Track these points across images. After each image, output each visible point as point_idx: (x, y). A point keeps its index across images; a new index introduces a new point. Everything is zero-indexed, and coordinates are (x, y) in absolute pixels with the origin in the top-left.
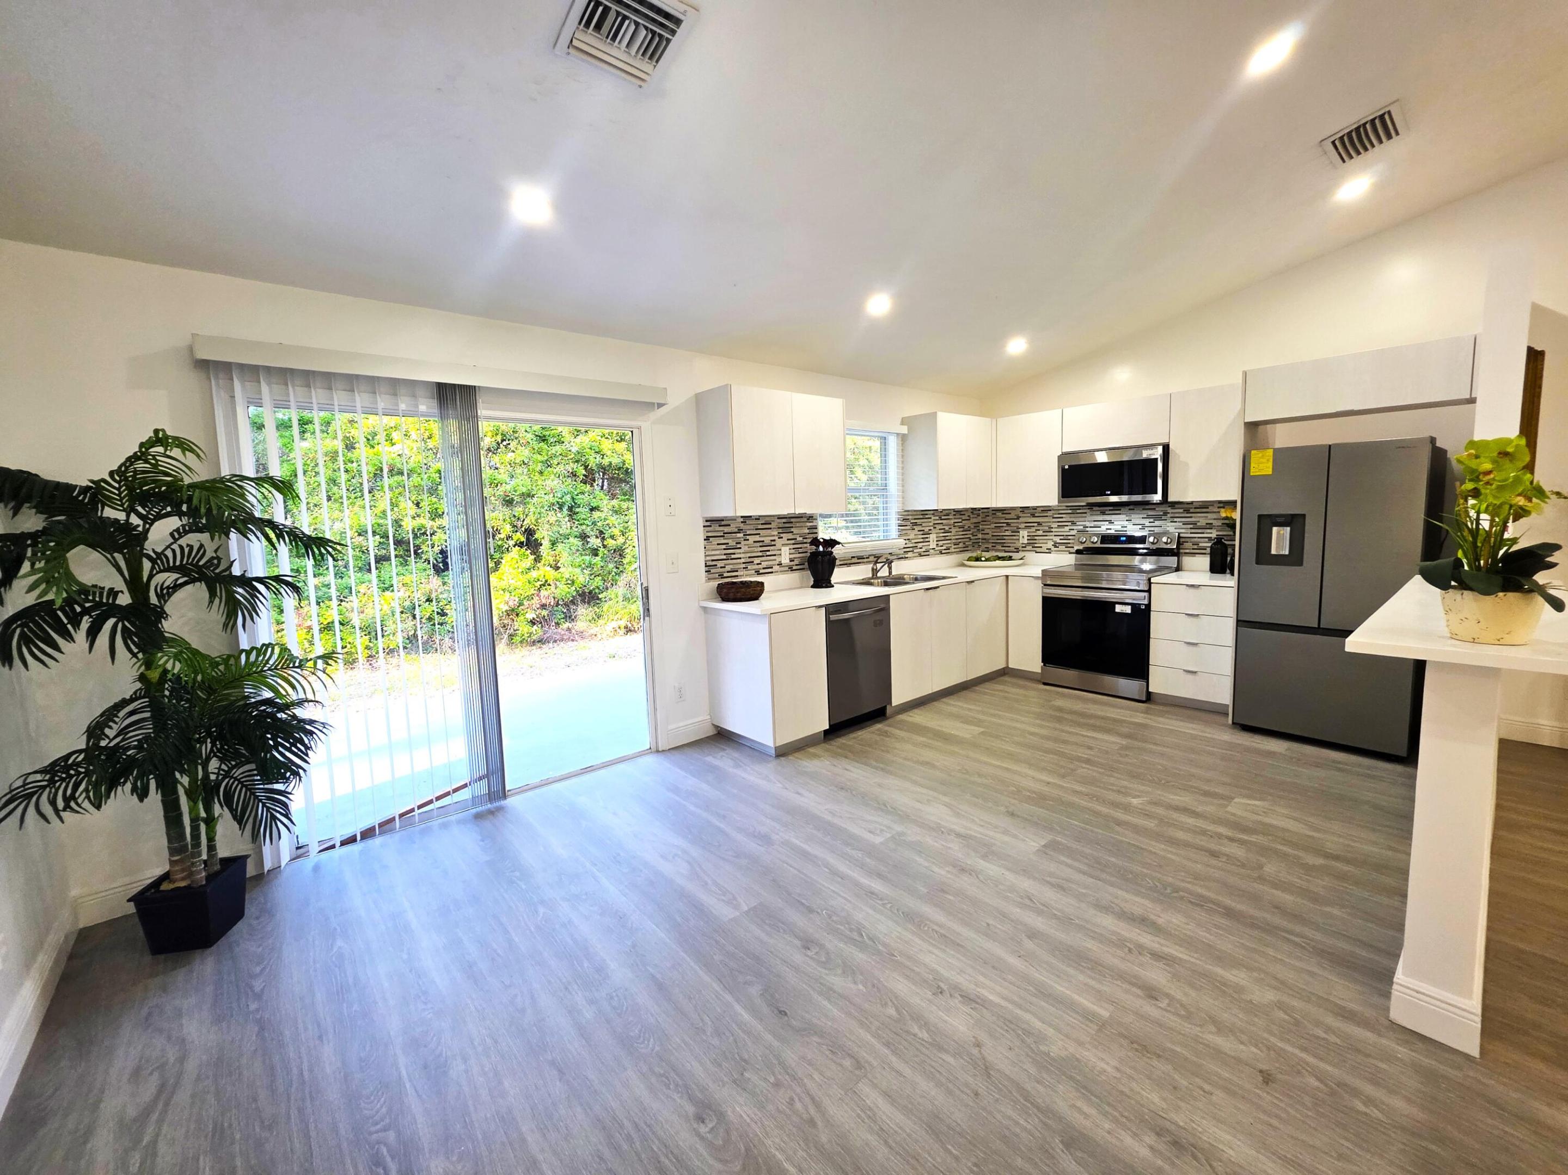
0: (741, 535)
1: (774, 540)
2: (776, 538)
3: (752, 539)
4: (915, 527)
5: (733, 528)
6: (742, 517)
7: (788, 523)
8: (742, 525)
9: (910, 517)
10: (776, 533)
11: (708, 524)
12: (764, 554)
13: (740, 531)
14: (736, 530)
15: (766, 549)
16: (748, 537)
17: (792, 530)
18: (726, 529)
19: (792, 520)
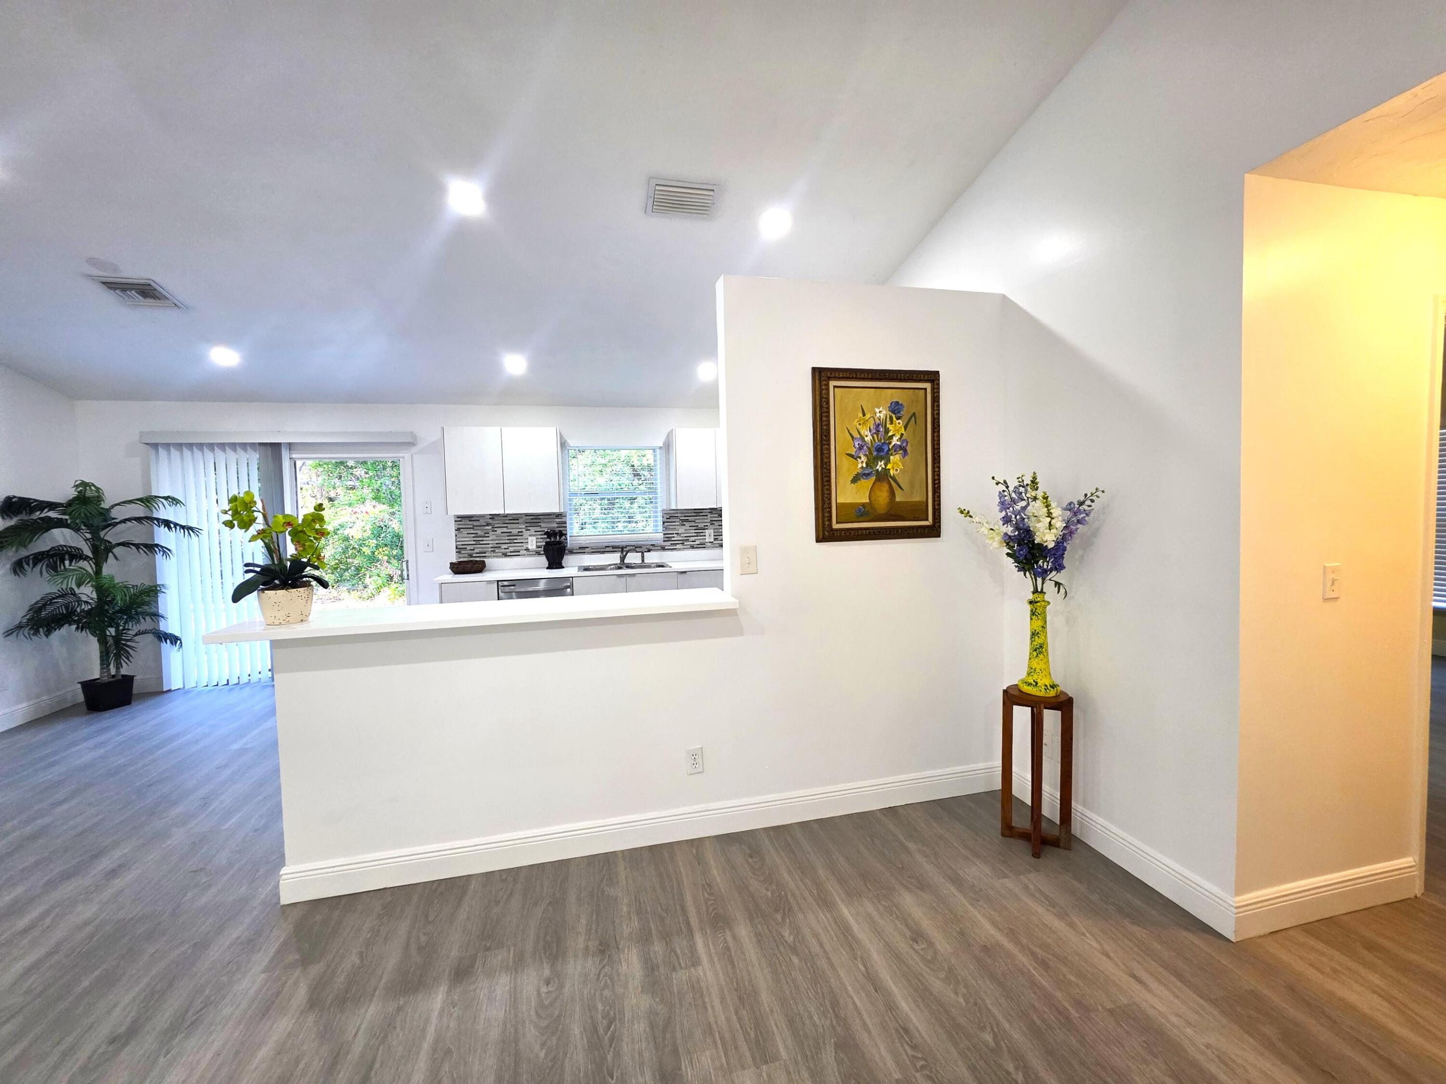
0: (490, 527)
1: (522, 532)
2: (524, 530)
3: (499, 531)
4: (685, 523)
5: (482, 522)
6: (490, 515)
7: (534, 520)
8: (490, 521)
9: (679, 515)
10: (524, 526)
11: (459, 519)
12: (511, 542)
13: (488, 525)
14: (485, 524)
15: (512, 538)
16: (496, 529)
17: (540, 524)
18: (475, 523)
19: (540, 517)
